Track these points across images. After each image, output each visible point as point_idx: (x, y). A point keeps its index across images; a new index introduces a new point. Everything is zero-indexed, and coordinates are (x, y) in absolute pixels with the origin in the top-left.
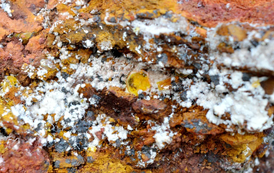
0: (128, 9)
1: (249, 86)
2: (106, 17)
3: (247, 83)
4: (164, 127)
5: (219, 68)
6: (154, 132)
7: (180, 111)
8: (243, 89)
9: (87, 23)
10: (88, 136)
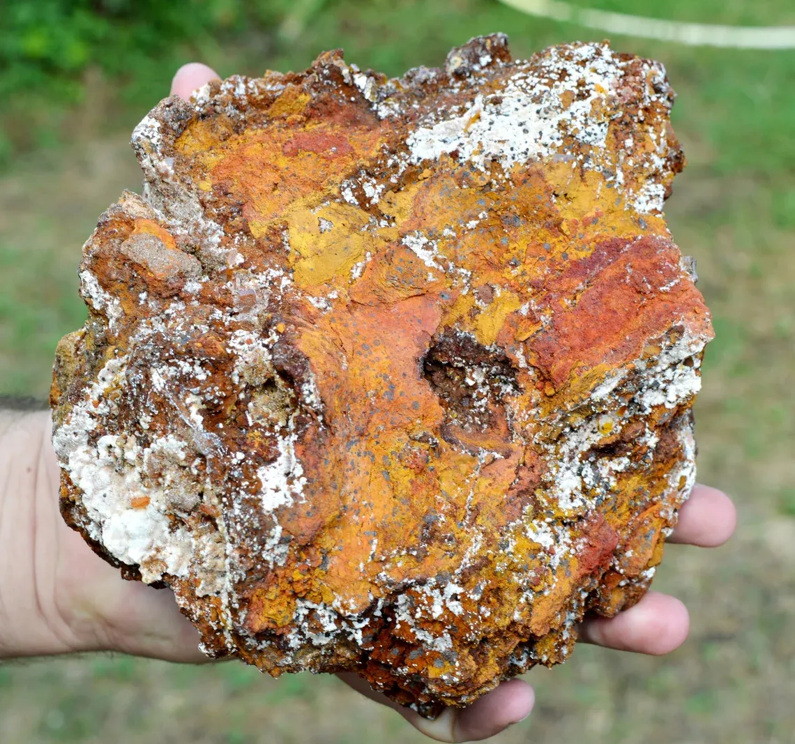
0: (581, 392)
1: (678, 371)
2: (569, 406)
3: (676, 371)
4: (648, 435)
5: (654, 376)
6: (646, 443)
7: (648, 418)
8: (676, 376)
9: (557, 420)
10: (606, 480)
